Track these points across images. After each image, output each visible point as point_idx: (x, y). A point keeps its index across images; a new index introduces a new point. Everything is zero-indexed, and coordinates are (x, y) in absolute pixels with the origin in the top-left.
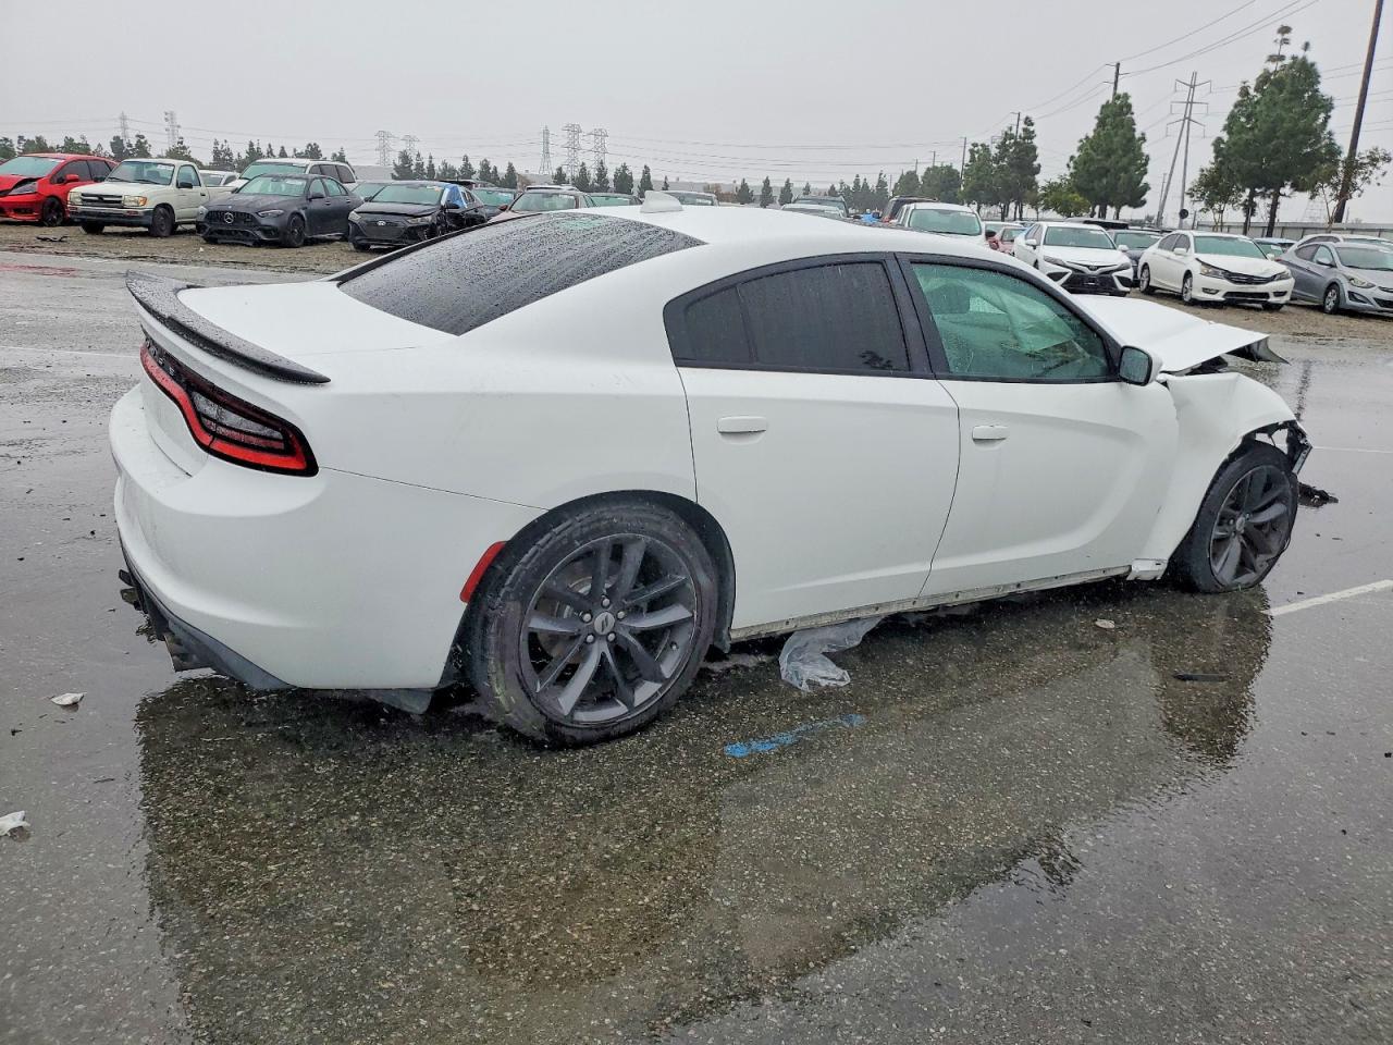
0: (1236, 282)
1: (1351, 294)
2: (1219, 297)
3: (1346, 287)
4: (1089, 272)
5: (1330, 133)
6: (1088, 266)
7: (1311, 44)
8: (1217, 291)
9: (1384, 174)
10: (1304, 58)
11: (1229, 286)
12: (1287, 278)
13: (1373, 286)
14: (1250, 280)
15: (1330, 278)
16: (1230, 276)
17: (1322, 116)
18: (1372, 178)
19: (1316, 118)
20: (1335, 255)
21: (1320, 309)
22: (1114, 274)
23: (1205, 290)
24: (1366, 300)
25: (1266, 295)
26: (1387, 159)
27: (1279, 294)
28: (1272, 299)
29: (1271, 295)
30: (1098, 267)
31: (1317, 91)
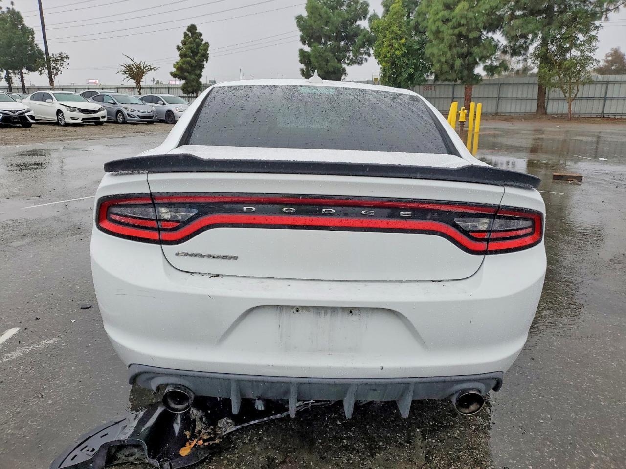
0: (85, 113)
1: (128, 115)
2: (79, 121)
3: (126, 112)
4: (12, 114)
5: (36, 45)
6: (11, 111)
7: (14, 2)
8: (78, 118)
9: (68, 64)
10: (13, 9)
11: (83, 116)
12: (103, 110)
13: (135, 111)
14: (91, 112)
15: (116, 109)
16: (82, 111)
17: (31, 36)
18: (64, 65)
19: (29, 38)
20: (115, 99)
21: (117, 122)
22: (26, 114)
23: (72, 118)
24: (134, 117)
25: (98, 118)
26: (67, 57)
27: (103, 117)
28: (101, 120)
29: (101, 118)
30: (16, 111)
31: (24, 25)
